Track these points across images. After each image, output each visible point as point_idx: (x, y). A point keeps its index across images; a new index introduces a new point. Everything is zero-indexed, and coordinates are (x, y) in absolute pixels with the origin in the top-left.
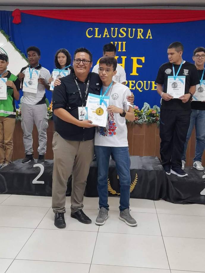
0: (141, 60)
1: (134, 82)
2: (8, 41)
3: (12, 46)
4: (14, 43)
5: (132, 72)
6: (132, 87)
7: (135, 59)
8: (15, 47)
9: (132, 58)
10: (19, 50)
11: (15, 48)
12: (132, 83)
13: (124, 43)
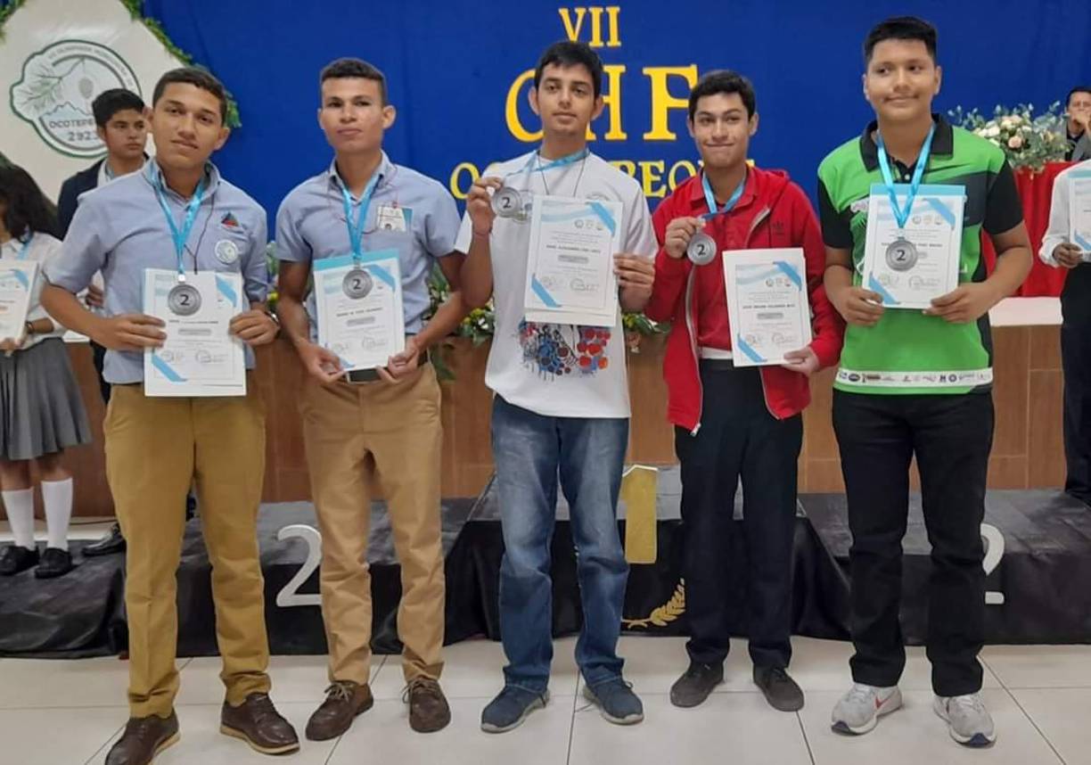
0: (684, 81)
1: (660, 165)
2: (133, 18)
3: (154, 38)
4: (163, 26)
5: (649, 129)
6: (655, 186)
7: (658, 76)
8: (165, 44)
9: (646, 71)
10: (185, 52)
11: (169, 48)
12: (654, 171)
13: (613, 11)
